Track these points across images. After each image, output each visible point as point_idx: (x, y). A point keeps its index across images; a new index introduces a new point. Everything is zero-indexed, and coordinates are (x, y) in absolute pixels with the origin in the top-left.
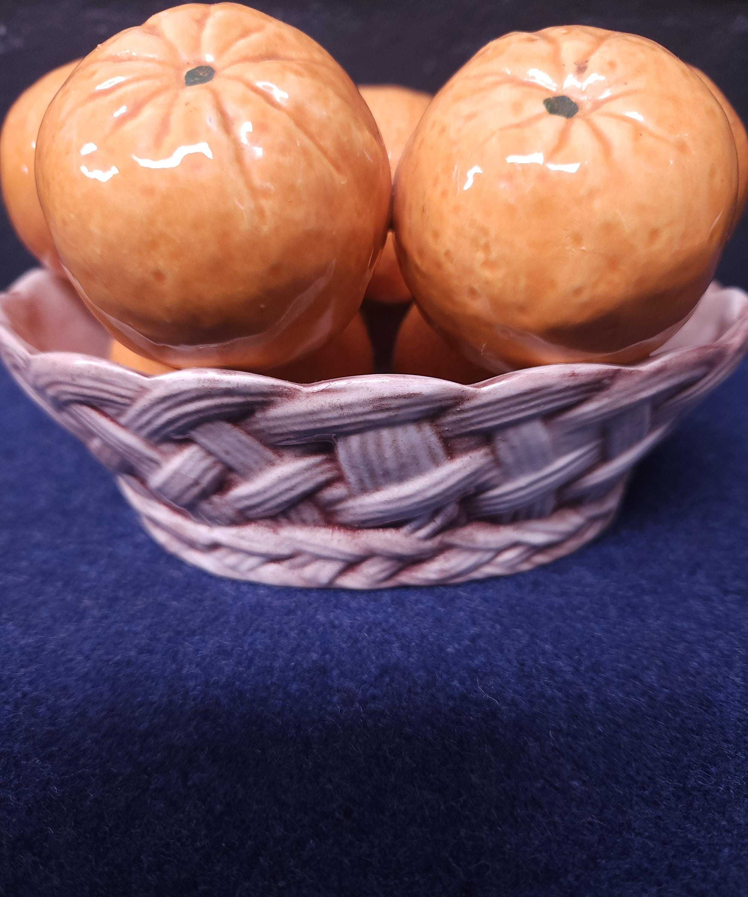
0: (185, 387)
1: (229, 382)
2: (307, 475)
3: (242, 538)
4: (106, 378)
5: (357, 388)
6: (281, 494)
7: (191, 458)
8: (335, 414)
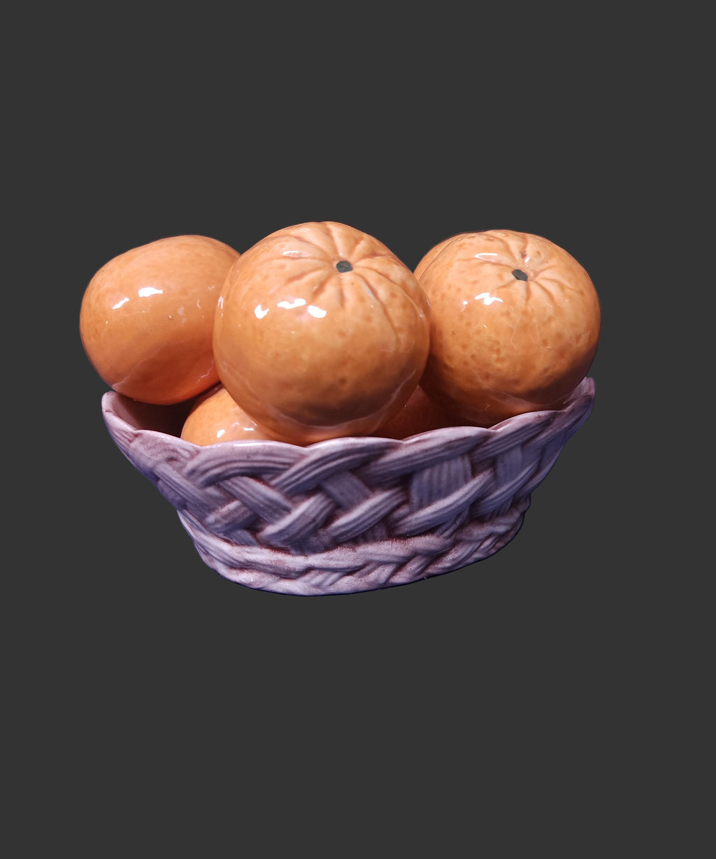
0: (334, 450)
1: (363, 444)
2: (387, 502)
3: (331, 559)
4: (277, 452)
5: (437, 438)
6: (369, 518)
7: (315, 502)
8: (422, 456)
